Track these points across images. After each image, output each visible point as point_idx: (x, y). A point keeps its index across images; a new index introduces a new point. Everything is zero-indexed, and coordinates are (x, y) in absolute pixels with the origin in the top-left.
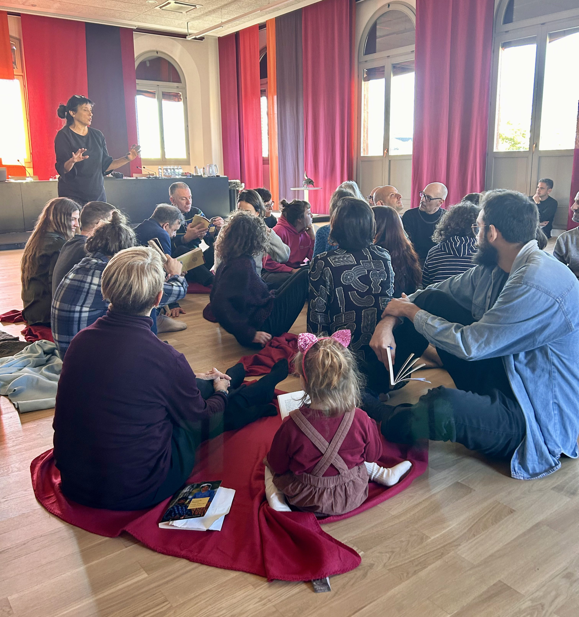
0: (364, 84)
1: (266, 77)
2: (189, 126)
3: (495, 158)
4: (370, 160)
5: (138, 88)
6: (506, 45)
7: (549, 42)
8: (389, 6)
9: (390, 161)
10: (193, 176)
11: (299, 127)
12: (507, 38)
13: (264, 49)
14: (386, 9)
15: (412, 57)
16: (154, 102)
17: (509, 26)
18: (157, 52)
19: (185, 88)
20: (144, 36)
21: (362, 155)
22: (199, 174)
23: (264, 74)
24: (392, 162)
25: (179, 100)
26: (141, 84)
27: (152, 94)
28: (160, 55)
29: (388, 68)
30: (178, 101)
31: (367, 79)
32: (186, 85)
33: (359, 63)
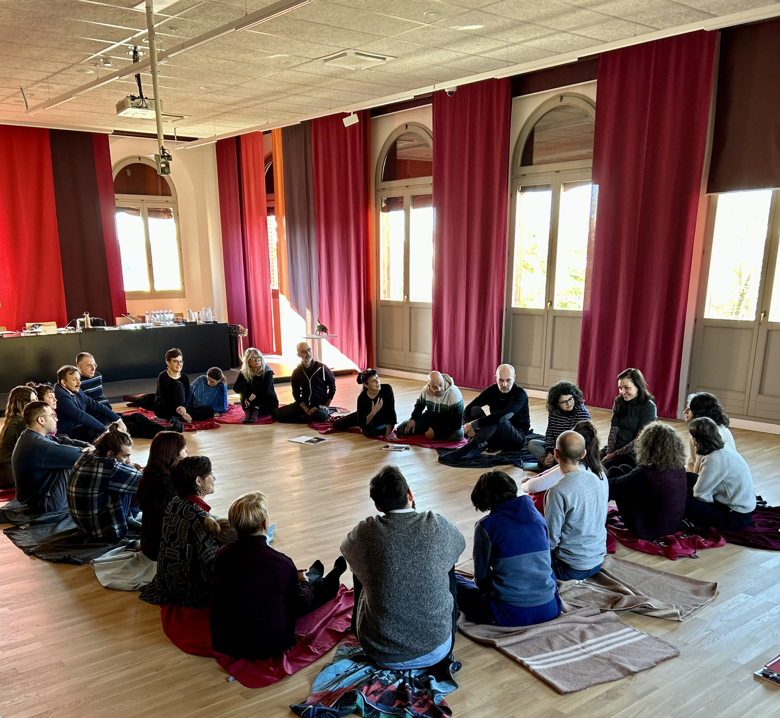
0: (383, 216)
1: (273, 192)
2: (182, 250)
3: (513, 314)
4: (388, 305)
5: (118, 204)
6: (524, 189)
7: (564, 191)
8: (407, 127)
9: (410, 308)
10: (186, 323)
11: (312, 263)
12: (526, 182)
13: (269, 158)
14: (404, 131)
15: (430, 191)
16: (138, 220)
17: (527, 169)
18: (140, 159)
19: (176, 203)
20: (121, 140)
21: (382, 298)
22: (193, 320)
23: (270, 189)
24: (412, 309)
25: (170, 216)
26: (121, 199)
27: (136, 211)
28: (143, 162)
29: (407, 200)
30: (168, 218)
31: (387, 209)
32: (177, 199)
33: (377, 191)
